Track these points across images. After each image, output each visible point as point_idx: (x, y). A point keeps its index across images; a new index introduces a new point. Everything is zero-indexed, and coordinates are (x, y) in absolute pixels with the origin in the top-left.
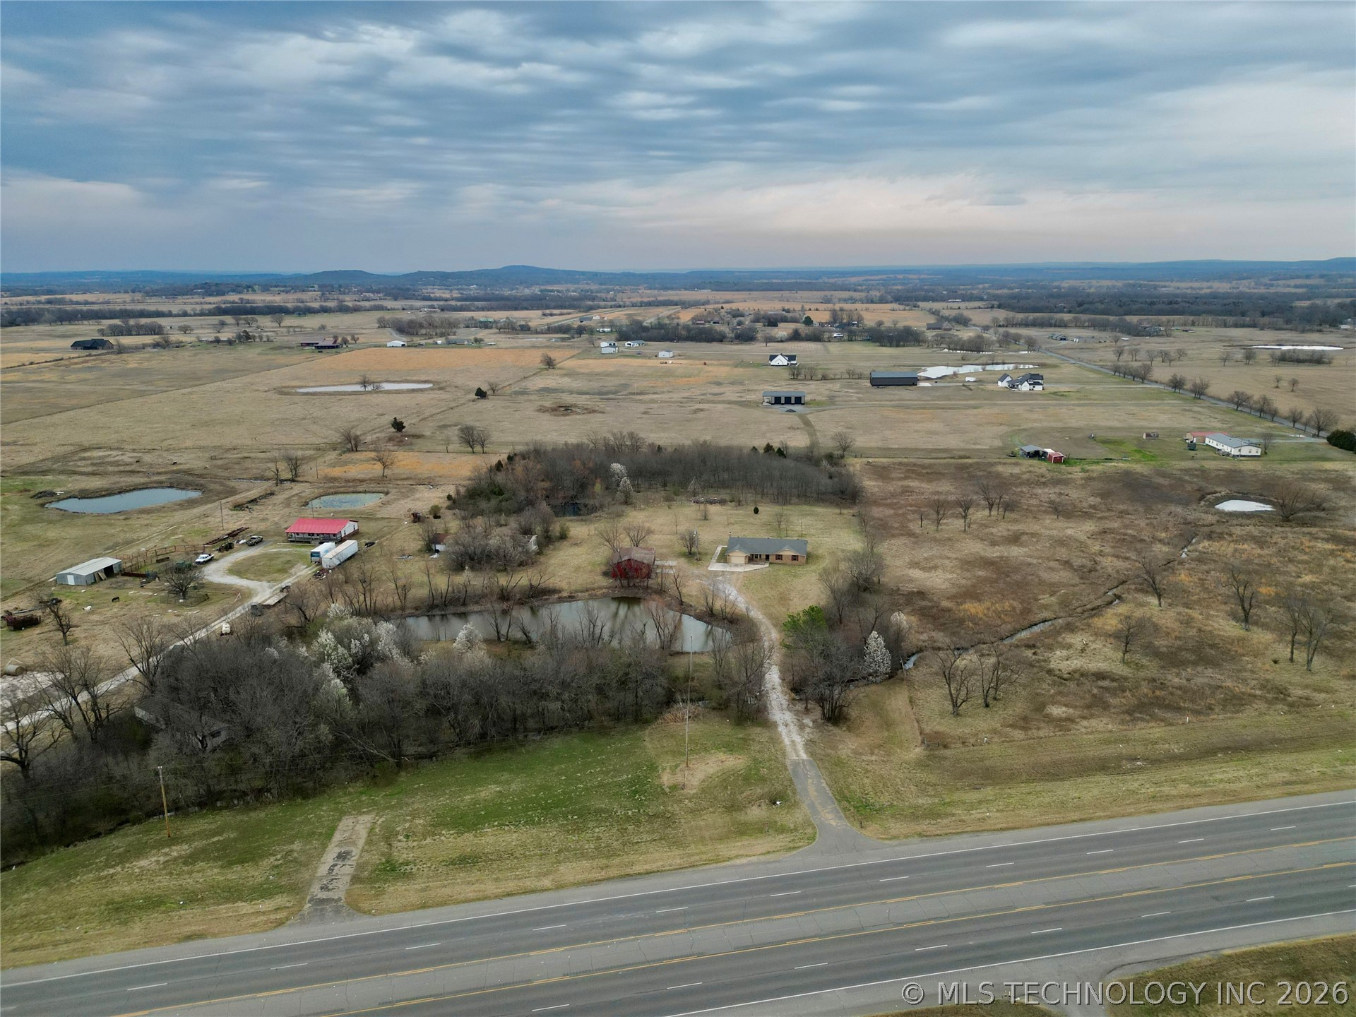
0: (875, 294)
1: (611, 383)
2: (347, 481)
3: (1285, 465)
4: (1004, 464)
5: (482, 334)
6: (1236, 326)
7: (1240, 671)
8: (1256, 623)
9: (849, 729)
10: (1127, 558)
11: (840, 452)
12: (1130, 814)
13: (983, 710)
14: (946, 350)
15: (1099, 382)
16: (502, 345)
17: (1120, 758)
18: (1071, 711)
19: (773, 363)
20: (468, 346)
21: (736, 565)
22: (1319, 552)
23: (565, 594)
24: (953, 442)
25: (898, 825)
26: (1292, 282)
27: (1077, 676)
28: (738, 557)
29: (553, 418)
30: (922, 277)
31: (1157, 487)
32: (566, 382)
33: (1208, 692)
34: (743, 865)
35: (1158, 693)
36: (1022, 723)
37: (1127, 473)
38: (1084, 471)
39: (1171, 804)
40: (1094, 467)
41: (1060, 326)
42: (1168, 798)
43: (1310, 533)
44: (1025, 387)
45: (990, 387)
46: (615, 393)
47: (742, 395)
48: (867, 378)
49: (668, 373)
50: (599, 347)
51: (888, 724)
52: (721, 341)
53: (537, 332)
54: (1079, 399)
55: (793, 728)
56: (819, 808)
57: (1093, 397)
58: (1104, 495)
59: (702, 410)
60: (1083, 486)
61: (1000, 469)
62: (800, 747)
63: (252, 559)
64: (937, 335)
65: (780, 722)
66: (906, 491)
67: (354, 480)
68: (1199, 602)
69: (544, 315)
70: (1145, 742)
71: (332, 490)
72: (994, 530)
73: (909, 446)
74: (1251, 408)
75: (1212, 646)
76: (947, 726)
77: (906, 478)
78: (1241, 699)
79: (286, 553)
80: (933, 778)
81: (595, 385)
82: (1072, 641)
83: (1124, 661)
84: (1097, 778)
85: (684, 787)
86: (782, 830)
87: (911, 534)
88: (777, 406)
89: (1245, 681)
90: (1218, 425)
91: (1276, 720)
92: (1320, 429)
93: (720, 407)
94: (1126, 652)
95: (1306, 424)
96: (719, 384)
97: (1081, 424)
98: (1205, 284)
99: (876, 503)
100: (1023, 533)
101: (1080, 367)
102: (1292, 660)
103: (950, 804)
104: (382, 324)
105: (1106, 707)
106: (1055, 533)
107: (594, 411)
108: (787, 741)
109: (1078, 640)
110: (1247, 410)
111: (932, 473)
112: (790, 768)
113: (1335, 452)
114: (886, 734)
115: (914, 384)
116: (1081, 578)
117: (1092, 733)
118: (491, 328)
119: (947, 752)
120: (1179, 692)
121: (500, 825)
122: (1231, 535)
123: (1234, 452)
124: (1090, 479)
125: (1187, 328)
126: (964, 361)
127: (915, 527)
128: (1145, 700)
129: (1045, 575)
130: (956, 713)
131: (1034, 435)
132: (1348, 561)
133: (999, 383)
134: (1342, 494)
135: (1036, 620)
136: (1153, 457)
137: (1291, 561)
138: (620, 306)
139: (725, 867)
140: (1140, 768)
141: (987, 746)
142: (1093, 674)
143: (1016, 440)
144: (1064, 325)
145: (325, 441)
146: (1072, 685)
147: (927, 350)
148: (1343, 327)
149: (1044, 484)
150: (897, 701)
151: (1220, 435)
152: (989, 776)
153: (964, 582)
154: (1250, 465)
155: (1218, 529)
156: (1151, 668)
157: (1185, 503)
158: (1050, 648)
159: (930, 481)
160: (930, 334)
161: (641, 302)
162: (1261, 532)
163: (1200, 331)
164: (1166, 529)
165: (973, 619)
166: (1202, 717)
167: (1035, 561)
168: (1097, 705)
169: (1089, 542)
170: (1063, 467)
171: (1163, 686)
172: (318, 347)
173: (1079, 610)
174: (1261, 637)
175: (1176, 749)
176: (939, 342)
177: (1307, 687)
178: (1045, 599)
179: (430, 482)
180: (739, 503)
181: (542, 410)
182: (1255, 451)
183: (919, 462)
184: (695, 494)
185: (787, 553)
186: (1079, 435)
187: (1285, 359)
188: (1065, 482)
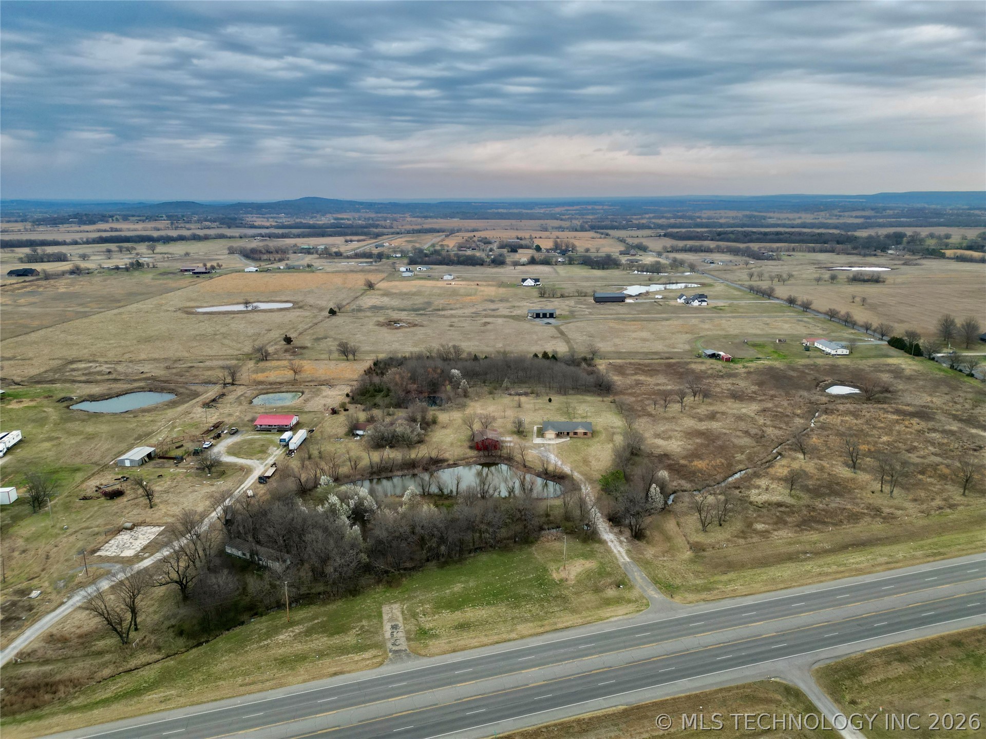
0: (577, 223)
1: (419, 301)
2: (271, 384)
3: (864, 361)
4: (695, 363)
5: (308, 259)
6: (821, 251)
7: (854, 499)
8: (859, 469)
9: (648, 543)
10: (781, 428)
11: (591, 356)
12: (810, 584)
13: (718, 528)
14: (636, 272)
15: (741, 298)
16: (329, 270)
17: (798, 552)
18: (767, 526)
19: (525, 284)
20: (303, 271)
21: (550, 439)
22: (890, 421)
23: (451, 462)
24: (659, 347)
25: (691, 595)
26: (854, 214)
27: (766, 505)
28: (550, 434)
29: (389, 331)
30: (605, 207)
31: (790, 378)
32: (386, 300)
33: (839, 512)
34: (615, 621)
35: (812, 514)
36: (741, 535)
37: (771, 369)
38: (744, 367)
39: (829, 578)
40: (750, 364)
41: (707, 252)
42: (827, 574)
43: (883, 408)
44: (696, 303)
45: (672, 303)
46: (424, 309)
47: (511, 310)
48: (591, 296)
49: (454, 293)
50: (399, 271)
51: (668, 539)
52: (482, 265)
53: (348, 257)
54: (732, 312)
55: (617, 544)
56: (646, 588)
57: (741, 310)
58: (760, 384)
59: (489, 323)
60: (746, 378)
61: (693, 366)
62: (624, 554)
63: (237, 444)
64: (628, 260)
65: (608, 540)
66: (638, 383)
67: (275, 383)
68: (825, 456)
69: (346, 241)
70: (810, 542)
71: (265, 391)
72: (699, 411)
73: (632, 350)
74: (839, 319)
75: (838, 484)
76: (700, 538)
77: (636, 374)
78: (856, 515)
79: (258, 439)
80: (701, 569)
81: (407, 303)
82: (760, 483)
83: (791, 495)
84: (787, 565)
85: (567, 580)
86: (629, 601)
87: (650, 415)
88: (538, 320)
89: (857, 504)
90: (820, 332)
91: (877, 527)
92: (883, 335)
93: (500, 321)
94: (791, 490)
95: (875, 331)
96: (492, 301)
97: (736, 332)
98: (796, 215)
99: (622, 393)
100: (717, 413)
101: (727, 285)
102: (881, 491)
103: (715, 582)
104: (232, 251)
105: (785, 523)
106: (735, 411)
107: (415, 325)
108: (615, 551)
109: (763, 482)
110: (838, 321)
111: (651, 370)
112: (622, 567)
113: (893, 351)
114: (669, 545)
115: (623, 301)
116: (757, 442)
117: (781, 539)
118: (312, 253)
119: (705, 554)
120: (823, 513)
121: (472, 606)
122: (838, 411)
123: (833, 352)
124: (749, 373)
125: (791, 253)
126: (650, 281)
127: (650, 409)
128: (806, 518)
129: (736, 441)
130: (705, 531)
131: (709, 341)
132: (907, 427)
133: (678, 300)
134: (899, 381)
135: (736, 470)
136: (785, 357)
137: (874, 427)
138: (398, 233)
139: (607, 623)
140: (809, 558)
141: (726, 549)
142: (775, 504)
143: (699, 344)
144: (709, 250)
145: (239, 352)
146: (765, 510)
147: (625, 272)
148: (890, 252)
149: (722, 376)
150: (670, 525)
151: (823, 340)
152: (731, 566)
153: (689, 447)
154: (842, 362)
155: (830, 406)
156: (806, 499)
157: (808, 389)
158: (748, 488)
159: (651, 376)
160: (624, 259)
161: (413, 230)
162: (855, 408)
163: (798, 255)
164: (800, 407)
165: (700, 471)
166: (838, 527)
167: (728, 432)
168: (780, 522)
169: (757, 417)
170: (731, 364)
171: (814, 509)
172: (195, 273)
173: (759, 463)
174: (863, 477)
175: (827, 546)
176: (631, 265)
177: (891, 507)
178: (739, 457)
179: (329, 384)
180: (538, 395)
181: (380, 324)
182: (846, 352)
183: (641, 362)
184: (507, 389)
185: (581, 430)
186: (737, 341)
187: (857, 279)
188: (734, 375)
